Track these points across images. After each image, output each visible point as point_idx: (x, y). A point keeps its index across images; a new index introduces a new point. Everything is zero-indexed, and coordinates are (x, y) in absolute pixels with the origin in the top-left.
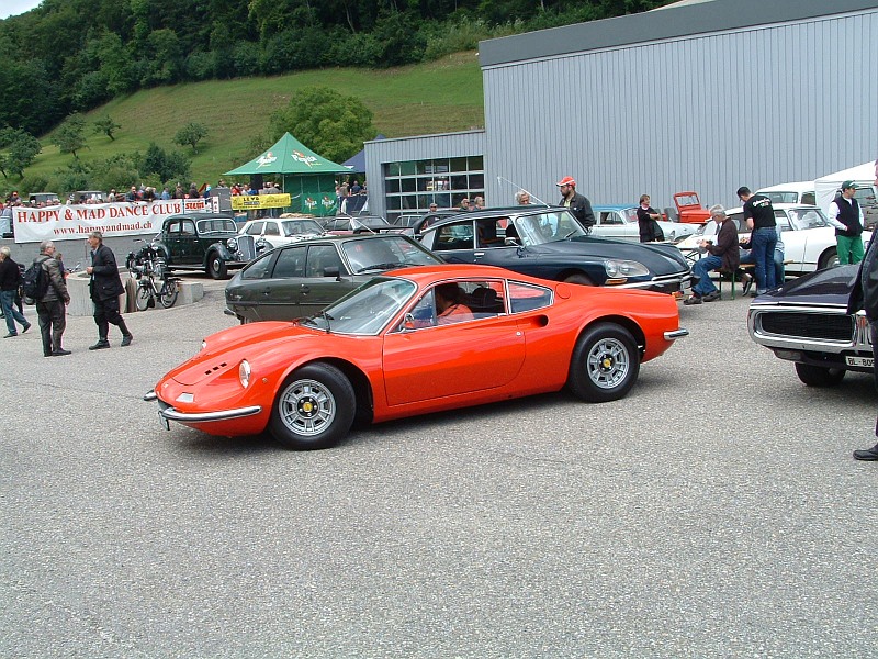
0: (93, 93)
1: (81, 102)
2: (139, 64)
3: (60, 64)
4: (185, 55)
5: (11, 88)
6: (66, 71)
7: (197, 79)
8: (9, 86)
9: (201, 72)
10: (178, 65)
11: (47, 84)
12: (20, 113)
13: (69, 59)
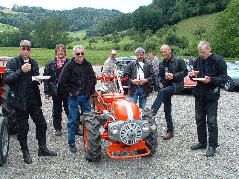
0: (176, 19)
1: (172, 21)
2: (190, 9)
3: (167, 10)
4: (206, 5)
5: (151, 17)
6: (168, 12)
7: (208, 13)
8: (150, 17)
9: (210, 10)
10: (202, 9)
11: (162, 16)
12: (153, 25)
13: (170, 8)
